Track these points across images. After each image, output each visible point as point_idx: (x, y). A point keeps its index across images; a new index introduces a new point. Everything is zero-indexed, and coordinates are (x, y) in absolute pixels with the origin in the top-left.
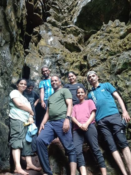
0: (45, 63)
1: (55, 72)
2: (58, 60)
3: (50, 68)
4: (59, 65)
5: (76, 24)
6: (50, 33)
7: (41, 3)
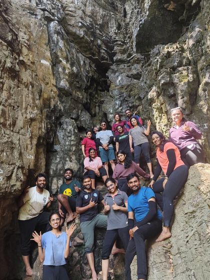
0: (116, 104)
2: (125, 98)
4: (127, 101)
5: (137, 52)
6: (117, 74)
7: (104, 50)
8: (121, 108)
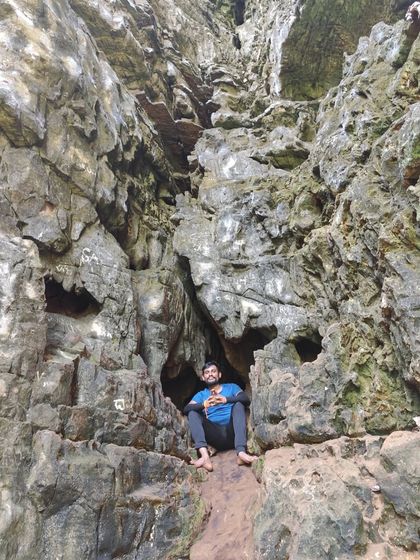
0: (224, 230)
1: (256, 243)
2: (254, 209)
3: (239, 236)
4: (261, 219)
5: (283, 95)
6: (223, 150)
7: (184, 90)
8: (241, 242)
